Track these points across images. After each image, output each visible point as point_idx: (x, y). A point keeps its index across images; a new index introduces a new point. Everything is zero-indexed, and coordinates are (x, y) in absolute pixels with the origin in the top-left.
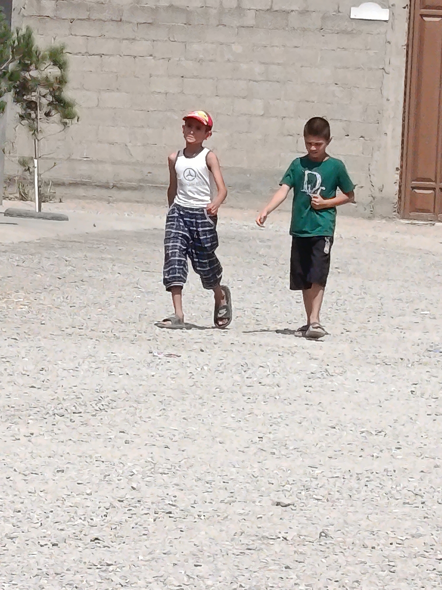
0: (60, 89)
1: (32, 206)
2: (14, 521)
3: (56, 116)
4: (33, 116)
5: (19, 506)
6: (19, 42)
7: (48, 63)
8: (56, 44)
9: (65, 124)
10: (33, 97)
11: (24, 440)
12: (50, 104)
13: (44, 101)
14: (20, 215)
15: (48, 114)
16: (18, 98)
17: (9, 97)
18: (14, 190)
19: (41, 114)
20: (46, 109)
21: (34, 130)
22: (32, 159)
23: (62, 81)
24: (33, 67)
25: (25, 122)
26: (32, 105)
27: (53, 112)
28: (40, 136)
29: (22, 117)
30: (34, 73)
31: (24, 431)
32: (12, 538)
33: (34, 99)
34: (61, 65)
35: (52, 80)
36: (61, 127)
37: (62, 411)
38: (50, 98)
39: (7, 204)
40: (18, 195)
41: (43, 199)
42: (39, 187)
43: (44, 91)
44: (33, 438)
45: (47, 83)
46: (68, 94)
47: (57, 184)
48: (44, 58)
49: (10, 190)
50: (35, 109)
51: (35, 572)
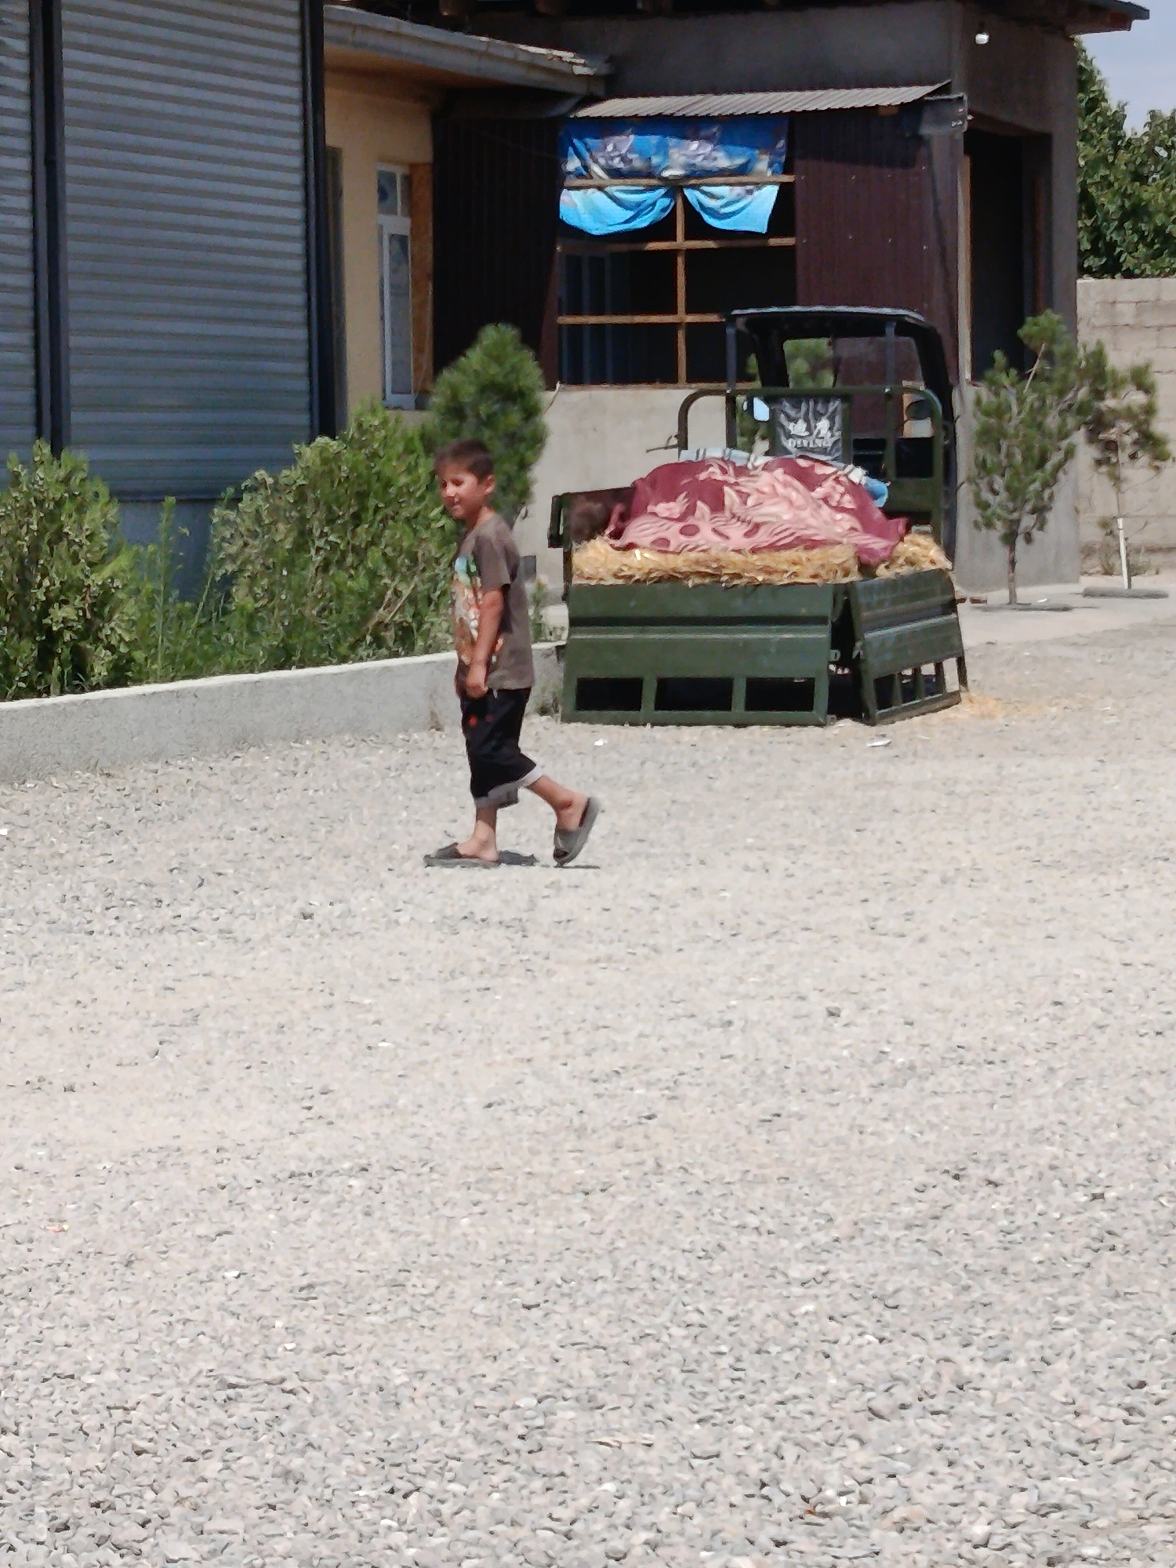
0: (1147, 422)
1: (1120, 581)
2: (1104, 1004)
3: (1144, 459)
4: (1114, 460)
5: (1110, 985)
6: (1087, 361)
7: (1131, 388)
8: (1140, 361)
9: (1157, 468)
10: (1112, 434)
11: (1115, 896)
12: (1135, 443)
13: (1128, 439)
14: (1103, 595)
15: (1133, 457)
16: (1092, 438)
17: (1079, 437)
18: (1094, 563)
19: (1123, 456)
20: (1129, 450)
21: (1116, 480)
22: (1115, 518)
23: (1150, 410)
24: (1108, 395)
25: (1104, 469)
26: (1111, 446)
27: (1140, 454)
28: (1124, 486)
29: (1099, 463)
30: (1110, 402)
31: (1115, 883)
32: (1101, 1027)
33: (1113, 437)
34: (1147, 389)
35: (1136, 409)
36: (1152, 473)
37: (1166, 854)
38: (1135, 435)
39: (1087, 582)
40: (1099, 568)
41: (1133, 571)
42: (1128, 555)
43: (1126, 426)
44: (1127, 893)
45: (1129, 414)
46: (1158, 427)
47: (1152, 550)
48: (1123, 382)
49: (1089, 563)
50: (1116, 450)
51: (1133, 1071)
